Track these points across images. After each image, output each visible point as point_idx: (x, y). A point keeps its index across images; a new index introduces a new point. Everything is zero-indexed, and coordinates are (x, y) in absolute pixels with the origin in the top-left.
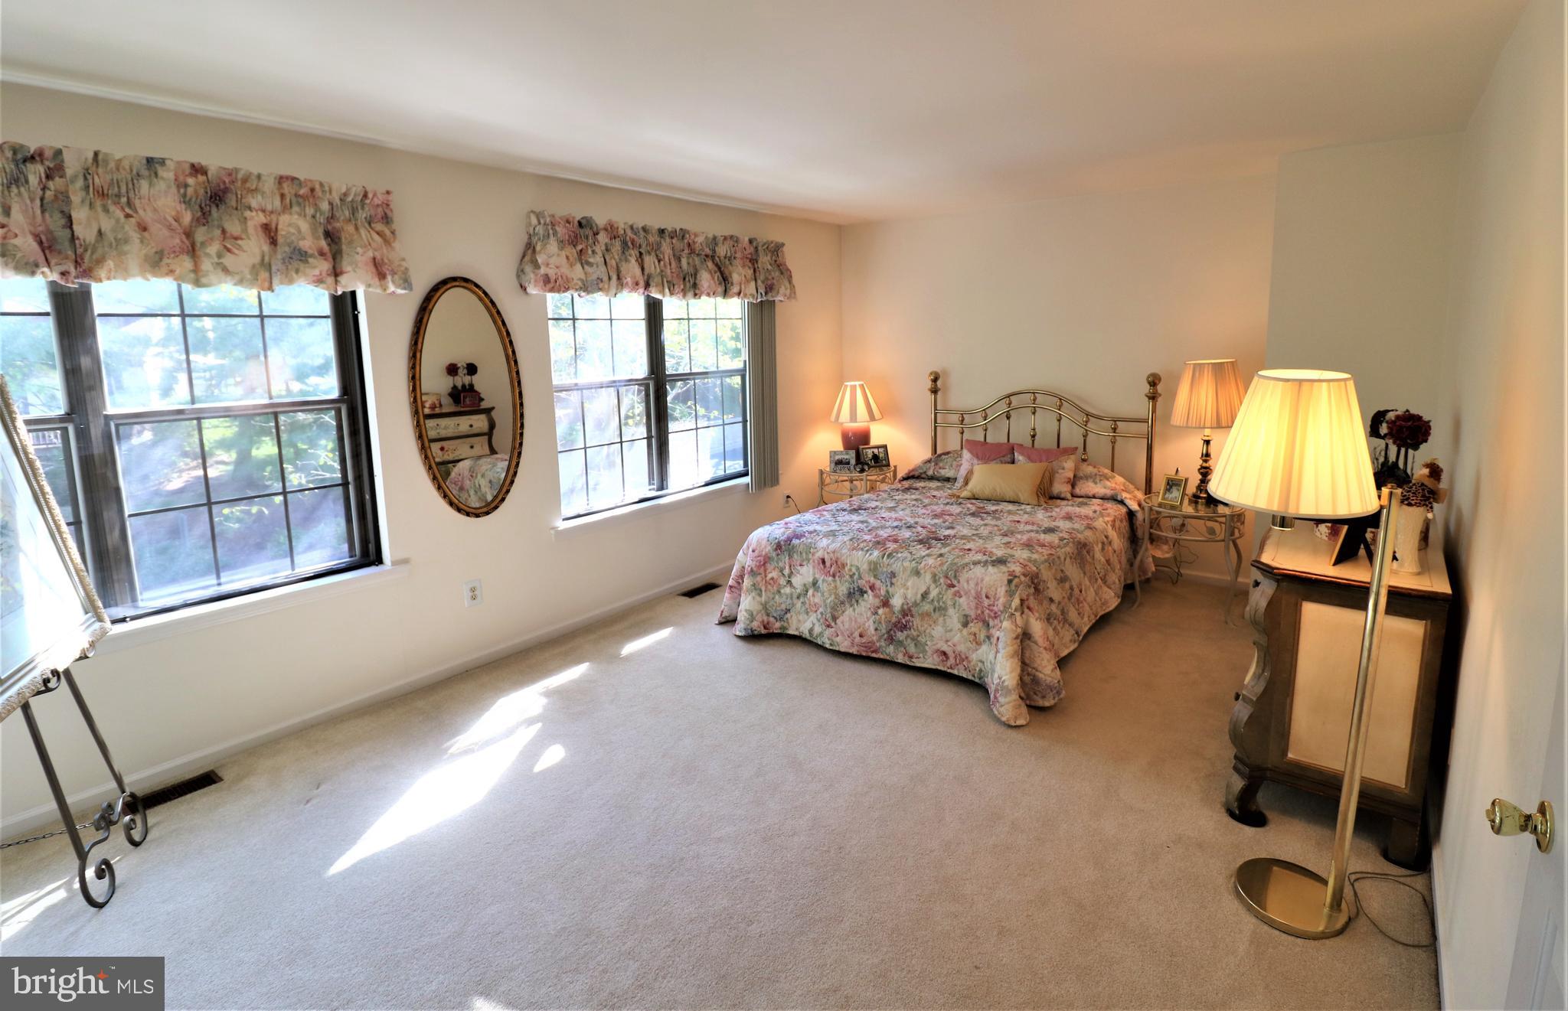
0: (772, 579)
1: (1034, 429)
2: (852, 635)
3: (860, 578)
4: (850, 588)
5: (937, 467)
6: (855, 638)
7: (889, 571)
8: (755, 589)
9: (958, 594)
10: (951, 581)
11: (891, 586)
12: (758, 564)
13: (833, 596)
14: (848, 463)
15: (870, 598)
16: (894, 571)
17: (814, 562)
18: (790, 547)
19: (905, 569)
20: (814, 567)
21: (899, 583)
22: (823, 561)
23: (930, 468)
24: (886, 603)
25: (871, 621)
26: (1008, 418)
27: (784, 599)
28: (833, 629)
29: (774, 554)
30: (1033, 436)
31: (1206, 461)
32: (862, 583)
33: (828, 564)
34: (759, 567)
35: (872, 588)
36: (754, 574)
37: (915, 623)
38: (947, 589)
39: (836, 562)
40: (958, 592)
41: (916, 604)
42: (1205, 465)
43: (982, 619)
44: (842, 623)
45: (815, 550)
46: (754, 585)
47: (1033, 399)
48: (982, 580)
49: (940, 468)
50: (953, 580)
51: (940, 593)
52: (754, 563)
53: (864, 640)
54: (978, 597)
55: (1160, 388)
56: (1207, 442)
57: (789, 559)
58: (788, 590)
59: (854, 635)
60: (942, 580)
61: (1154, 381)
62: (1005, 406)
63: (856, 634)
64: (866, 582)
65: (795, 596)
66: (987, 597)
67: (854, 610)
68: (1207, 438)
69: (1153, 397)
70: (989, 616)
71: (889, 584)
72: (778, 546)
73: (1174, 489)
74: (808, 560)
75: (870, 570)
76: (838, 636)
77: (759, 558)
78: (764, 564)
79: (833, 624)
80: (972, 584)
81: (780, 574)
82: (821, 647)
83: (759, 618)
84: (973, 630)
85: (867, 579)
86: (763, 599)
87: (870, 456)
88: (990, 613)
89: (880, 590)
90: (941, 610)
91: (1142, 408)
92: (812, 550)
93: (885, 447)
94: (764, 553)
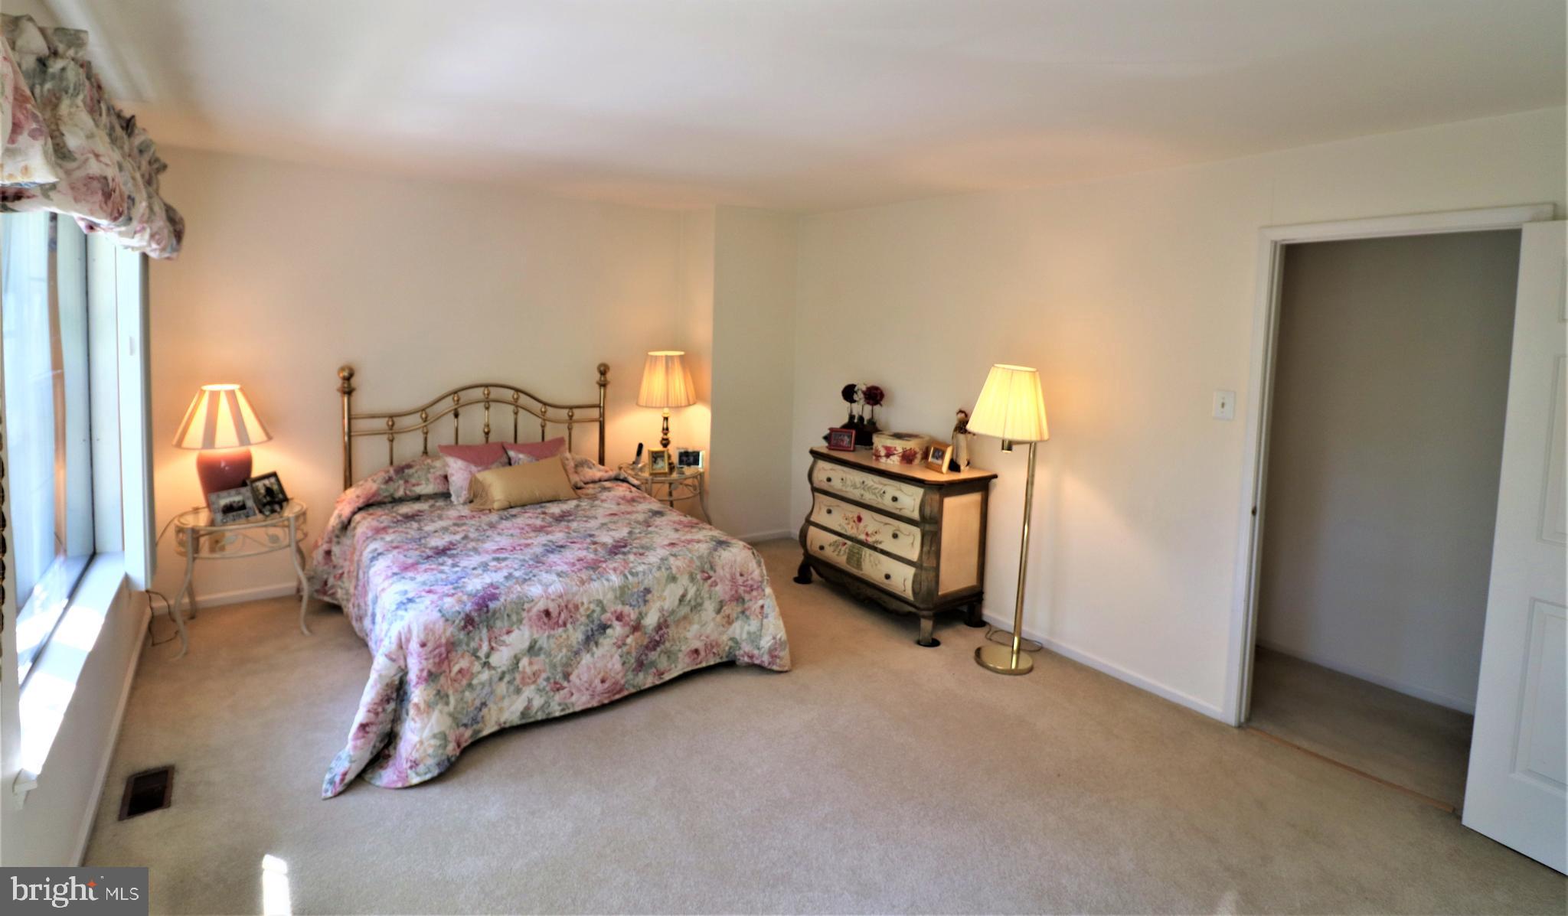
0: (460, 671)
1: (488, 426)
2: (590, 685)
3: (604, 610)
4: (587, 631)
5: (409, 485)
6: (596, 687)
7: (642, 589)
8: (441, 698)
9: (715, 584)
10: (707, 573)
11: (645, 605)
12: (437, 660)
13: (564, 651)
14: (243, 507)
15: (618, 630)
16: (647, 587)
17: (530, 620)
18: (490, 614)
19: (658, 580)
20: (531, 627)
21: (655, 598)
22: (547, 613)
23: (399, 487)
24: (637, 628)
25: (617, 657)
26: (456, 415)
27: (478, 691)
28: (566, 691)
29: (462, 635)
30: (487, 434)
31: (666, 434)
32: (605, 617)
33: (554, 614)
34: (440, 664)
35: (619, 618)
36: (436, 677)
37: (670, 635)
38: (703, 584)
39: (566, 606)
40: (715, 581)
41: (673, 612)
42: (665, 437)
43: (739, 599)
44: (578, 676)
45: (532, 604)
46: (439, 692)
47: (489, 393)
48: (735, 561)
49: (414, 485)
50: (709, 572)
51: (698, 590)
52: (431, 661)
53: (606, 685)
54: (733, 580)
55: (609, 376)
56: (666, 419)
57: (489, 630)
58: (485, 676)
59: (593, 685)
60: (699, 577)
61: (603, 370)
62: (452, 403)
63: (597, 681)
64: (612, 614)
65: (496, 679)
66: (741, 575)
67: (593, 655)
68: (666, 416)
69: (603, 385)
70: (745, 591)
71: (641, 603)
72: (469, 621)
73: (659, 460)
74: (520, 621)
75: (616, 597)
76: (572, 694)
77: (437, 651)
78: (447, 657)
79: (565, 684)
80: (727, 570)
81: (473, 658)
82: (550, 721)
83: (452, 737)
84: (727, 612)
85: (613, 610)
86: (451, 707)
87: (263, 491)
88: (745, 588)
89: (629, 615)
90: (697, 607)
91: (592, 395)
92: (526, 606)
93: (274, 475)
94: (443, 641)
